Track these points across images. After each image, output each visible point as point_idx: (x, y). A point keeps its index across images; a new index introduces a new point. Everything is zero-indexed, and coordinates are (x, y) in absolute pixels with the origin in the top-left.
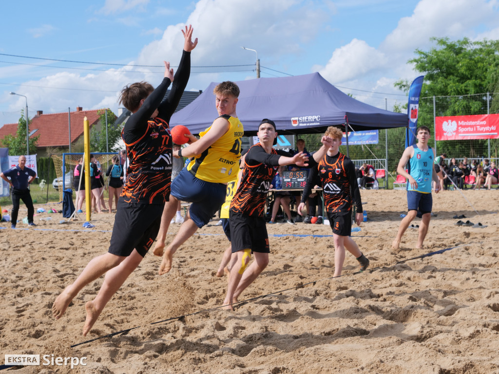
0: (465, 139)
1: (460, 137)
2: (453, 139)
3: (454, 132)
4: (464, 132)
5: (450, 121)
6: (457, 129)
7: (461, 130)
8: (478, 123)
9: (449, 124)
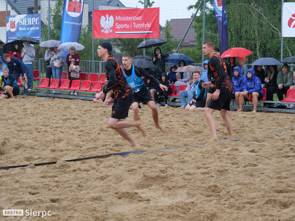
3: (111, 29)
4: (121, 30)
5: (107, 16)
6: (114, 25)
7: (118, 26)
8: (134, 18)
9: (106, 19)
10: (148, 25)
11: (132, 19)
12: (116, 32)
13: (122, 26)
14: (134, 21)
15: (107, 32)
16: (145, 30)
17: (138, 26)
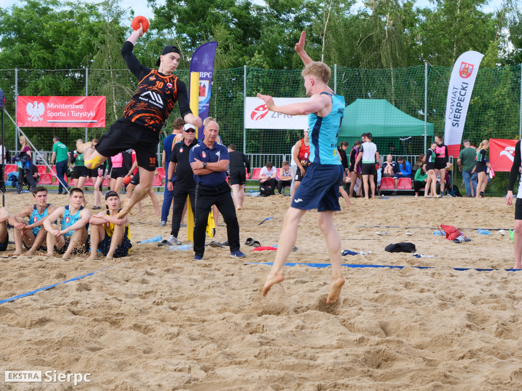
0: (55, 126)
1: (48, 124)
2: (40, 125)
3: (41, 117)
4: (54, 118)
5: (36, 102)
6: (45, 113)
7: (51, 115)
8: (73, 106)
9: (34, 106)
10: (92, 114)
11: (70, 107)
12: (48, 121)
13: (56, 114)
14: (73, 110)
15: (35, 120)
16: (87, 119)
17: (77, 114)
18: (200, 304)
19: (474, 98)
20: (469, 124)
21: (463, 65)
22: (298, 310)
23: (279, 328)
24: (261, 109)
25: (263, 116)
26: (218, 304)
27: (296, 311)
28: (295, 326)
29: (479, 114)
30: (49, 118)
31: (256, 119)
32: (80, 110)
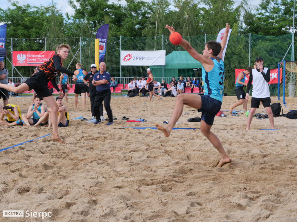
0: (31, 65)
2: (24, 65)
3: (24, 61)
5: (21, 54)
6: (26, 59)
7: (29, 60)
8: (39, 56)
9: (21, 56)
12: (28, 63)
13: (31, 60)
14: (39, 57)
15: (21, 62)
17: (41, 60)
18: (102, 147)
19: (228, 50)
20: (226, 62)
21: (222, 35)
22: (148, 149)
23: (139, 158)
24: (128, 56)
25: (129, 59)
26: (110, 147)
27: (147, 150)
28: (147, 156)
29: (230, 57)
30: (28, 62)
31: (126, 61)
32: (43, 58)
